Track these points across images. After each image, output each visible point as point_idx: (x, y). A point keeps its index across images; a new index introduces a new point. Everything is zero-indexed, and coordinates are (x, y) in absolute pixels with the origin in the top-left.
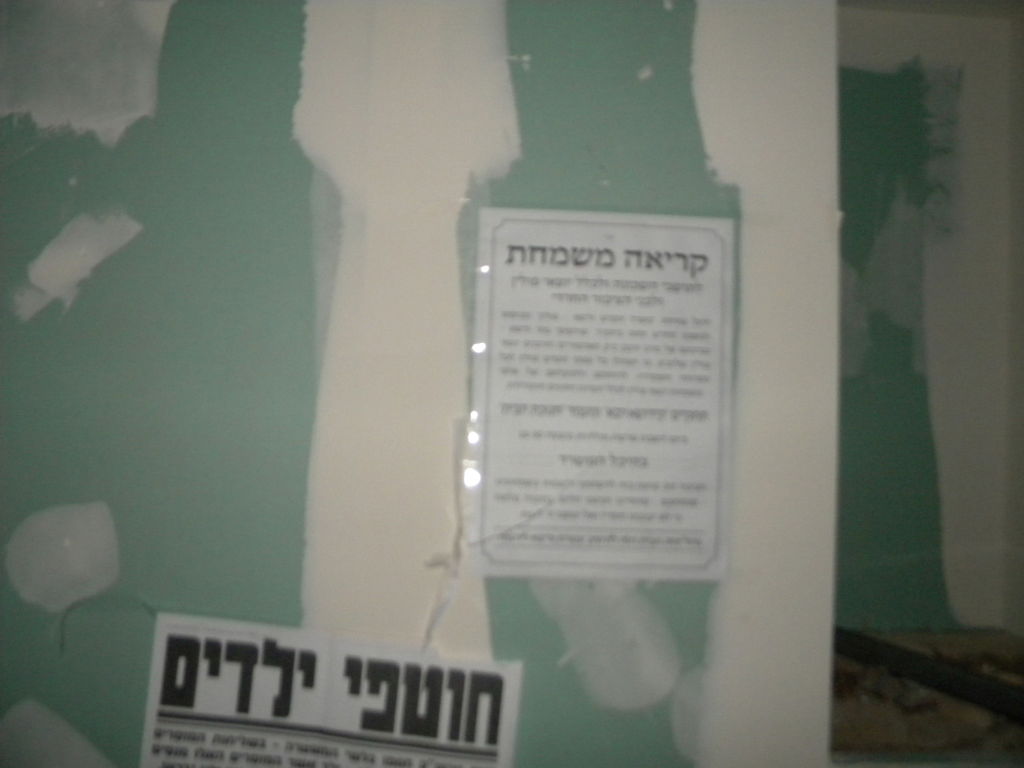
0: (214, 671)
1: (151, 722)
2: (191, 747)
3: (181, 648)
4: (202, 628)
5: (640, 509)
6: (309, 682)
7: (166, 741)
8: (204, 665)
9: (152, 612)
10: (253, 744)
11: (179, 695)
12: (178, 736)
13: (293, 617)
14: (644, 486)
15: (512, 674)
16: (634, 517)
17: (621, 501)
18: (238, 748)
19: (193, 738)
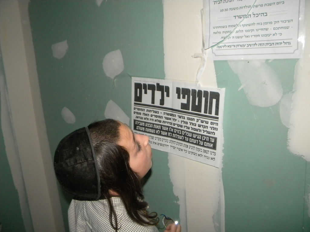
0: (146, 93)
1: (133, 106)
2: (142, 112)
3: (138, 86)
4: (142, 81)
5: (265, 32)
6: (168, 96)
7: (136, 111)
8: (143, 91)
9: (131, 77)
10: (156, 112)
11: (138, 99)
12: (139, 109)
13: (163, 77)
14: (266, 23)
15: (222, 92)
16: (263, 36)
17: (257, 30)
18: (152, 113)
19: (142, 110)
